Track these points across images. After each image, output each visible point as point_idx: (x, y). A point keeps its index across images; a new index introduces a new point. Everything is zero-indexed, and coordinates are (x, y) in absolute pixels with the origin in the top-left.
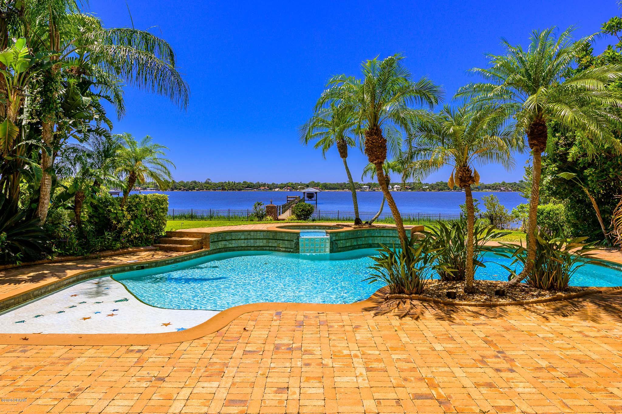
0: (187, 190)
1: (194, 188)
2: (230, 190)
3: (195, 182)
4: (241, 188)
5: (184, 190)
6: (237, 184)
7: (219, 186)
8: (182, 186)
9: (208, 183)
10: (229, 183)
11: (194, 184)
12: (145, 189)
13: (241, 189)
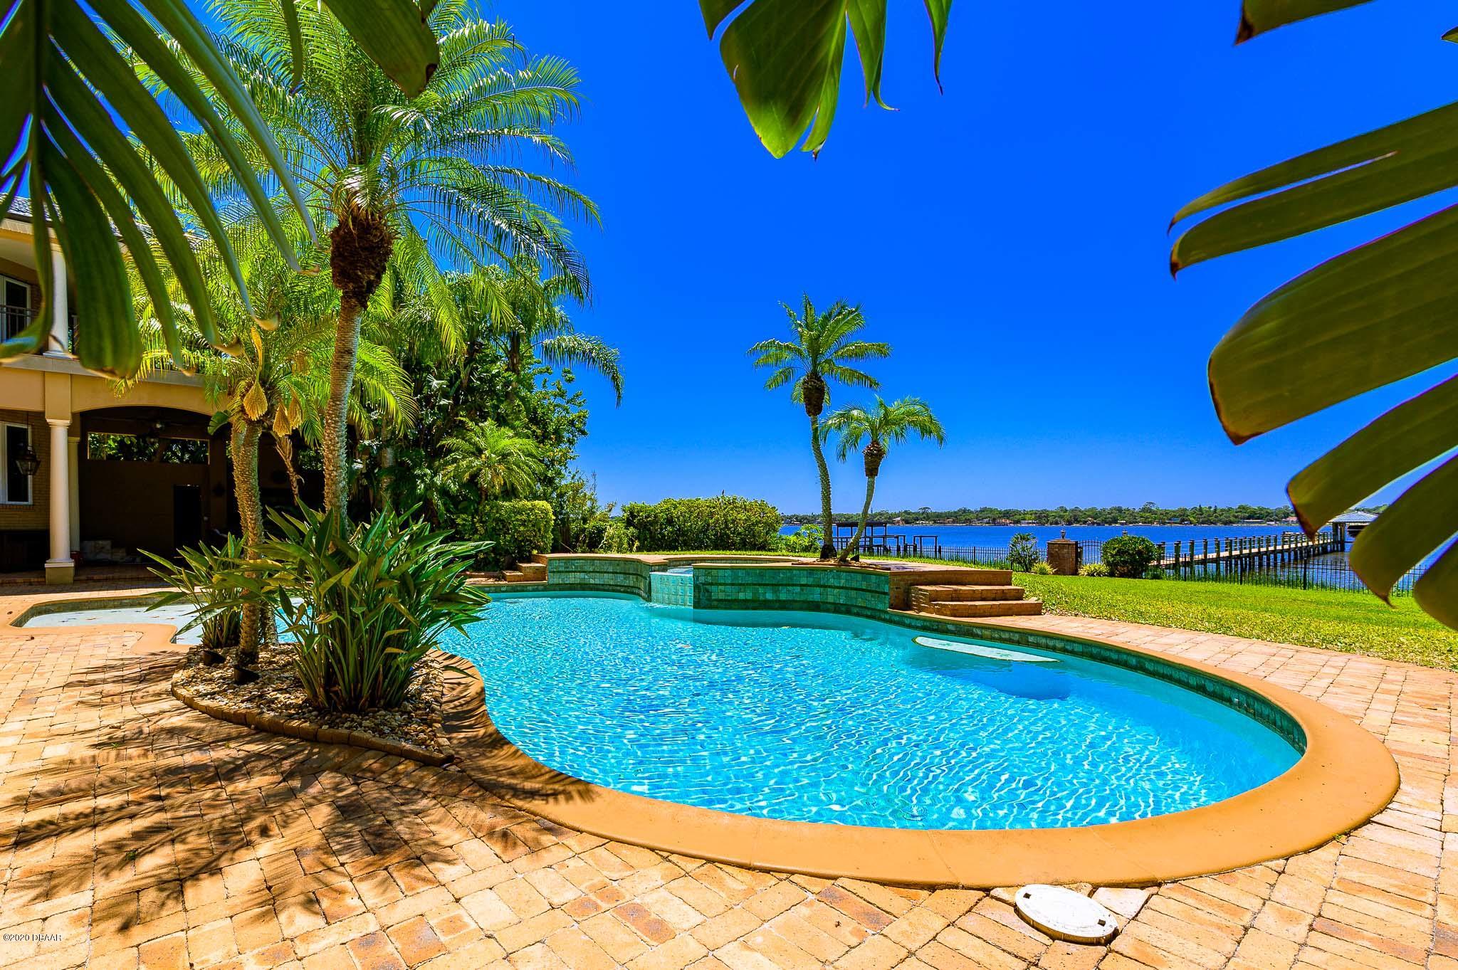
0: (1099, 524)
1: (1115, 521)
2: (1203, 523)
3: (1120, 510)
4: (1232, 519)
5: (1093, 523)
6: (1222, 510)
7: (1175, 516)
8: (1089, 516)
9: (1150, 511)
10: (1201, 509)
11: (1115, 514)
12: (1018, 522)
13: (1232, 522)
